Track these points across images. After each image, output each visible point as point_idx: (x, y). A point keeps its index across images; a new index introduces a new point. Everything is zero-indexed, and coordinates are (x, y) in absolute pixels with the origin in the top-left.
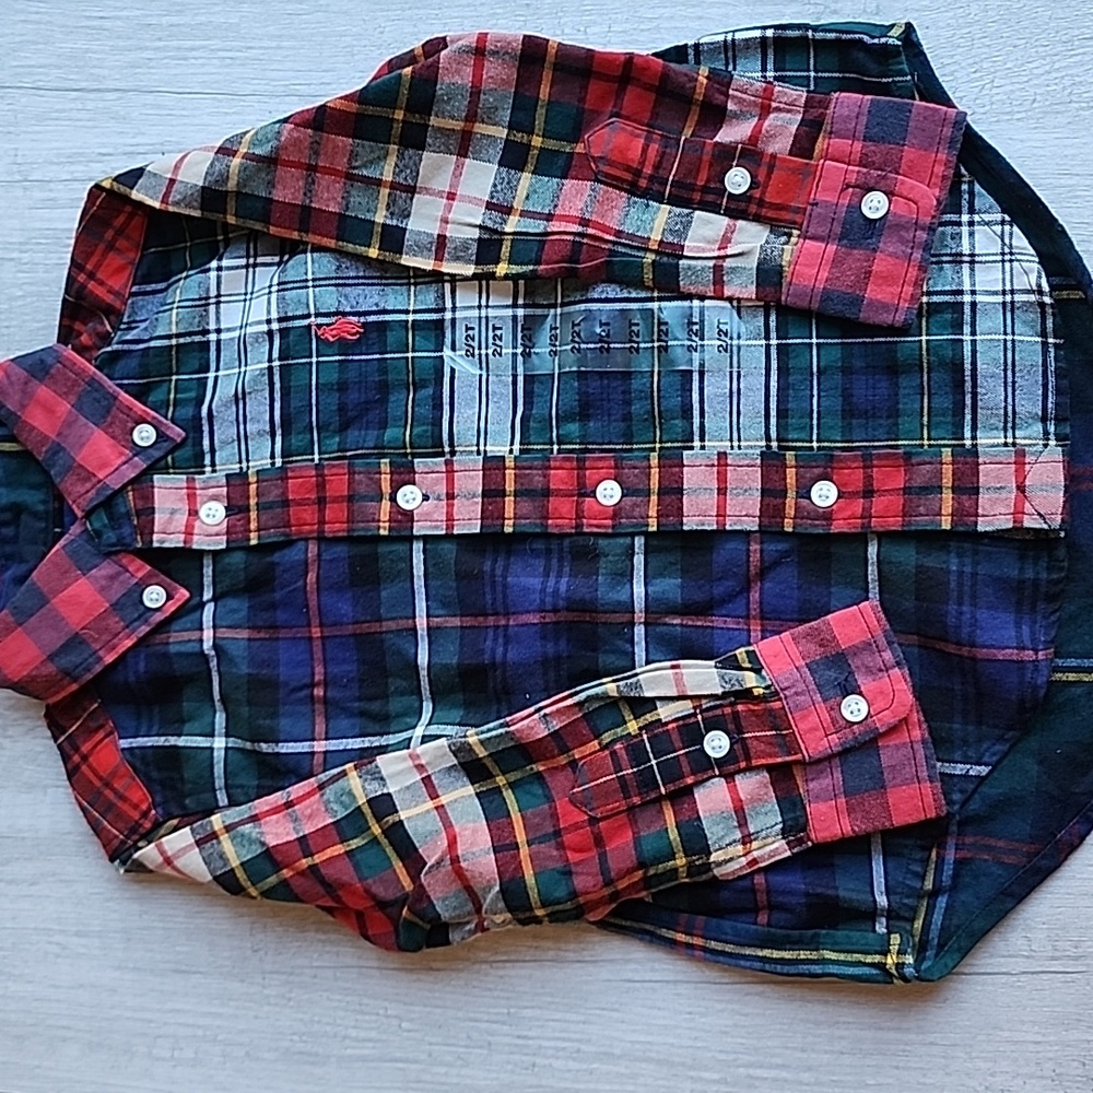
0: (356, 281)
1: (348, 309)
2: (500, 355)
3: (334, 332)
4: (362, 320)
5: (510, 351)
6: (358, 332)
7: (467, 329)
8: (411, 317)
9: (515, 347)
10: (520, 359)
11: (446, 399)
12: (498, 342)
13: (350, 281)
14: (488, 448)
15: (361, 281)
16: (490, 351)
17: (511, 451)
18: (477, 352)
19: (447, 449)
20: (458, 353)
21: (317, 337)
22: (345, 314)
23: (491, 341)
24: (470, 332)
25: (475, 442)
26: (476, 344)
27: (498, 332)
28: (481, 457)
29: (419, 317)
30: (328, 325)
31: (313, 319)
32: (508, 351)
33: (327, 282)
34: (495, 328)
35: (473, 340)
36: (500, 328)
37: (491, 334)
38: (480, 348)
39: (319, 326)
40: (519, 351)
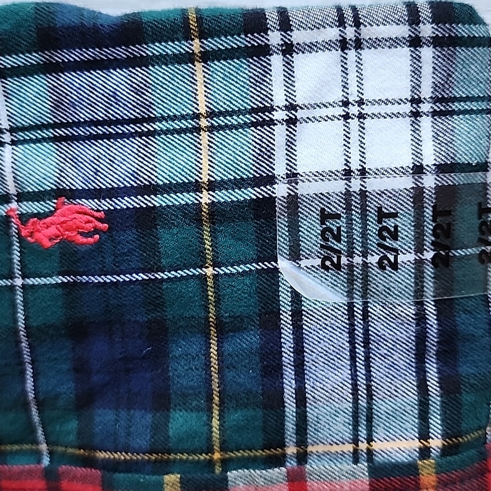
0: (94, 130)
1: (79, 185)
2: (395, 266)
3: (53, 230)
4: (106, 204)
5: (411, 257)
6: (96, 231)
7: (324, 216)
8: (205, 198)
9: (419, 249)
10: (429, 270)
11: (288, 357)
12: (389, 243)
13: (81, 131)
14: (376, 446)
15: (101, 130)
16: (373, 259)
17: (425, 452)
18: (344, 260)
19: (291, 450)
20: (304, 263)
21: (21, 239)
22: (72, 194)
23: (373, 239)
24: (332, 224)
25: (348, 435)
26: (342, 246)
27: (390, 223)
28: (363, 465)
29: (222, 196)
30: (39, 216)
31: (14, 205)
32: (407, 258)
33: (39, 134)
34: (382, 215)
35: (338, 238)
36: (394, 215)
37: (373, 228)
38: (350, 255)
39: (24, 218)
40: (429, 255)
